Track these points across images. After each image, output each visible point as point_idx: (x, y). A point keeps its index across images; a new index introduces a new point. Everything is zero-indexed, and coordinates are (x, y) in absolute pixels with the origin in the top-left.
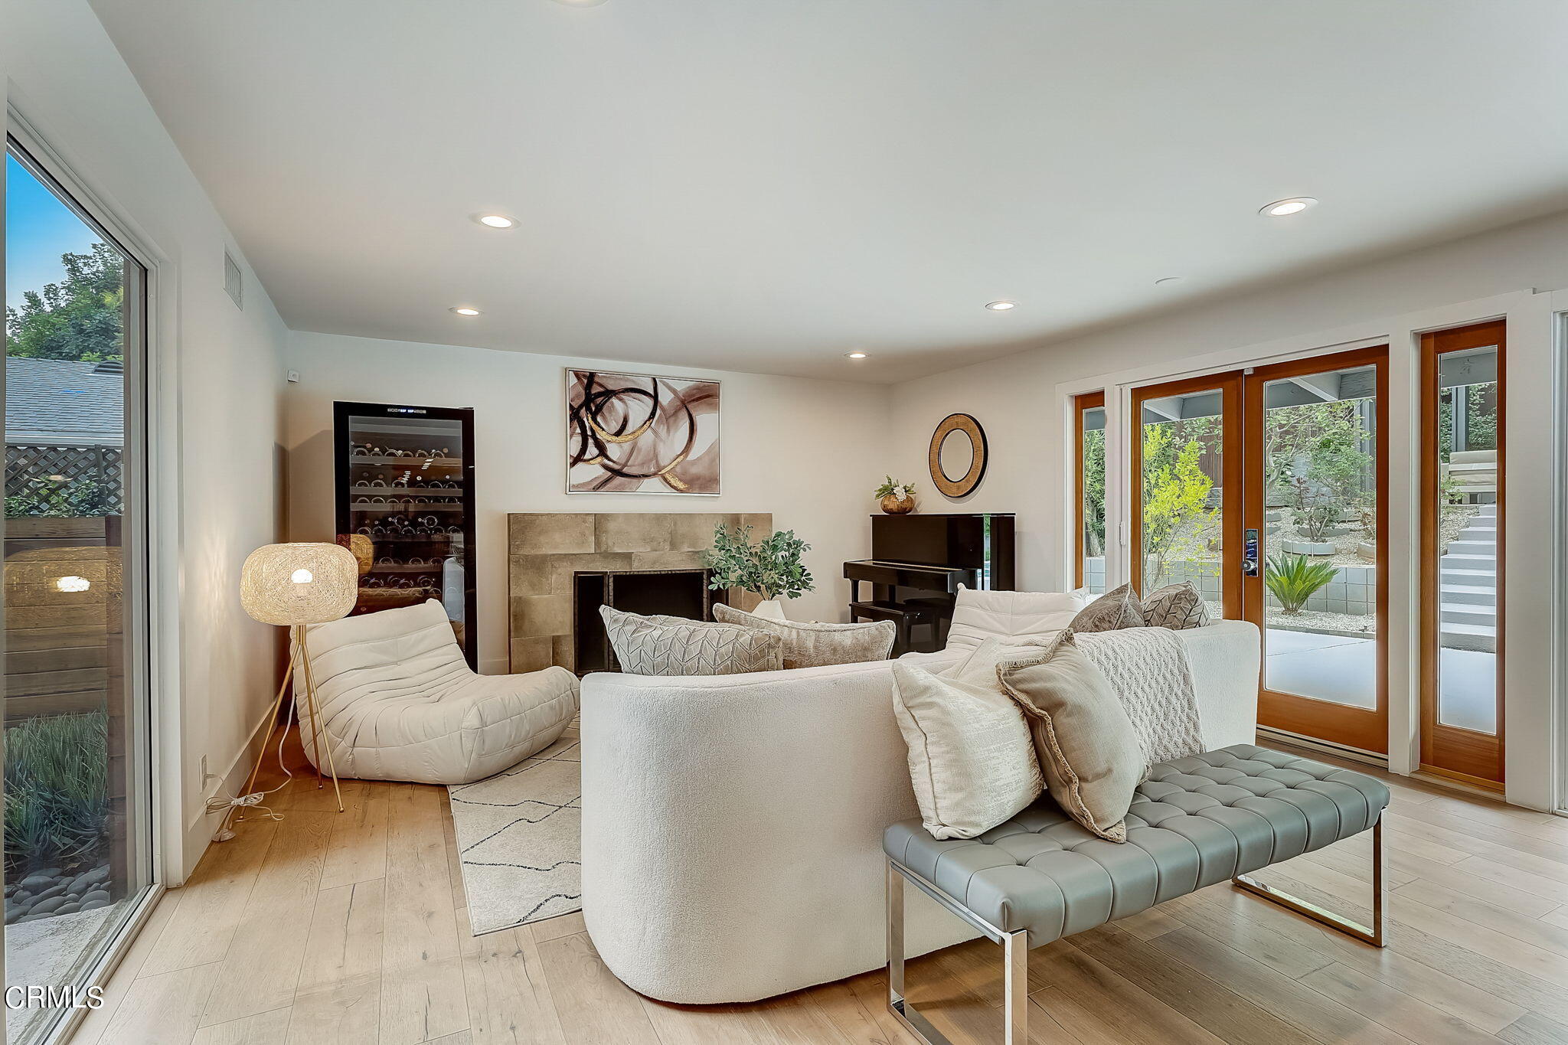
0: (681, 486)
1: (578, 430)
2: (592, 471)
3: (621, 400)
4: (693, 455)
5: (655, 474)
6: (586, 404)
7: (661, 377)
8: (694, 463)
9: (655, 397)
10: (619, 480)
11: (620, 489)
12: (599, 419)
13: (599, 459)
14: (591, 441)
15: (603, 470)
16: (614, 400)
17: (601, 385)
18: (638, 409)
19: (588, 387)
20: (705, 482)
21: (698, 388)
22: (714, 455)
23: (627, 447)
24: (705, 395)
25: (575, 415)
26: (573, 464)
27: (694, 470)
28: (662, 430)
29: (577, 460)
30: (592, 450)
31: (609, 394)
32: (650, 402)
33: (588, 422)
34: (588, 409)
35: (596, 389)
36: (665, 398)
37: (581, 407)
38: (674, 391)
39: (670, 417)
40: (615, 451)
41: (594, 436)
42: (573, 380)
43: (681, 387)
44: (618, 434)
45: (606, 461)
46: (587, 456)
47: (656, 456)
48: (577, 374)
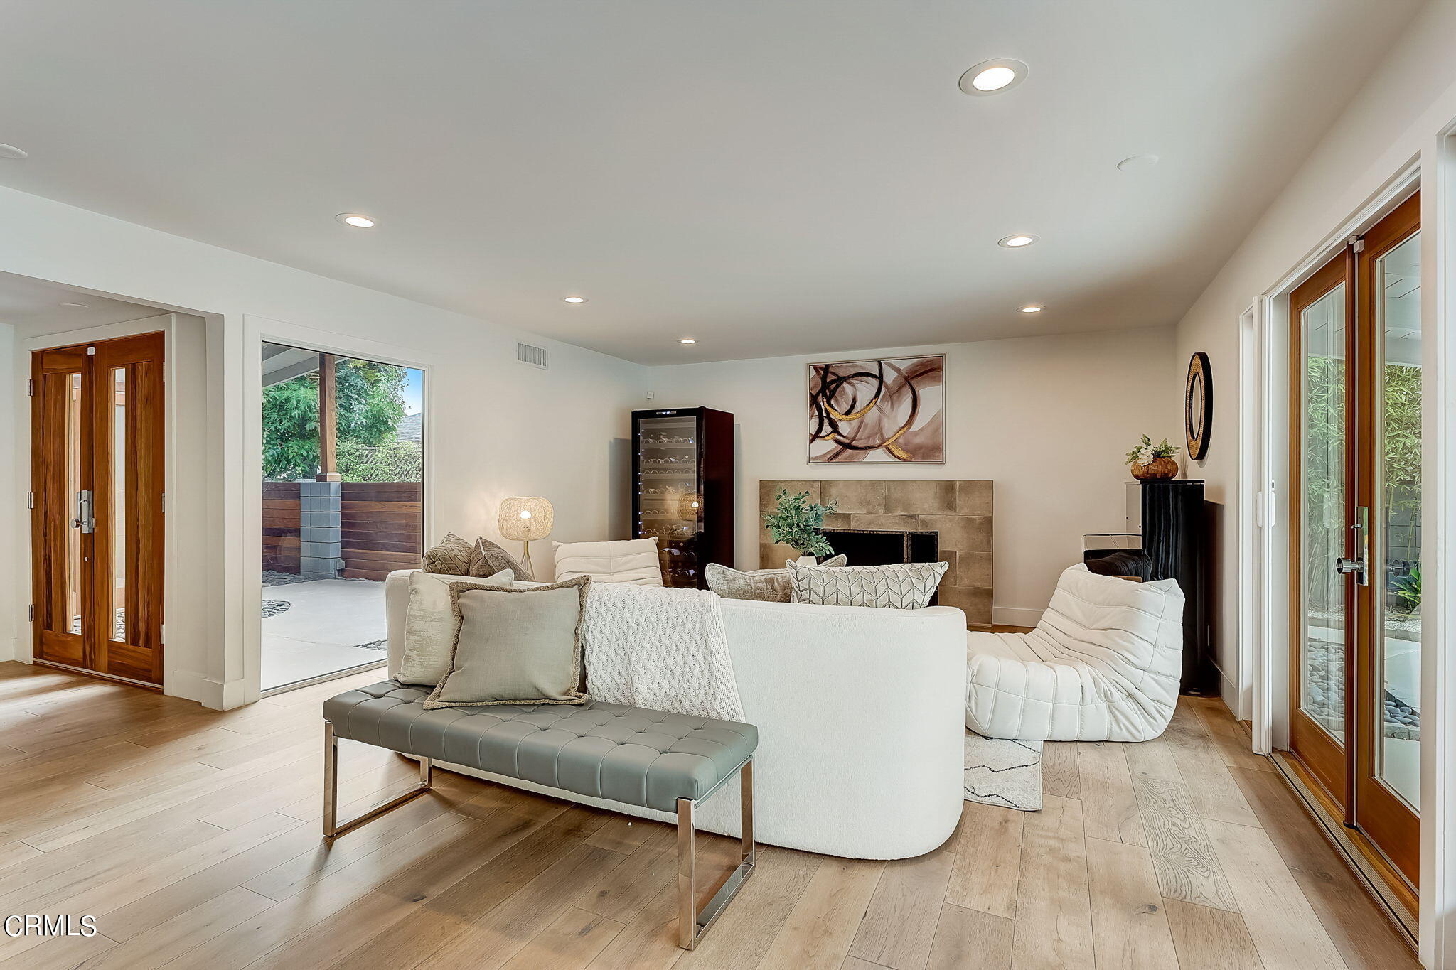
0: (904, 455)
1: (816, 413)
2: (827, 445)
3: (850, 384)
4: (916, 426)
5: (880, 446)
6: (822, 391)
7: (883, 359)
8: (916, 434)
9: (880, 378)
10: (849, 452)
11: (850, 460)
12: (832, 402)
13: (832, 435)
14: (826, 421)
15: (836, 445)
16: (845, 385)
17: (834, 374)
18: (865, 390)
19: (824, 378)
20: (930, 451)
21: (922, 364)
22: (937, 426)
23: (855, 423)
24: (929, 370)
25: (814, 401)
26: (812, 441)
27: (918, 440)
28: (887, 407)
29: (815, 437)
30: (827, 428)
31: (841, 380)
32: (876, 383)
33: (824, 405)
34: (825, 395)
35: (830, 378)
36: (890, 377)
37: (818, 394)
38: (897, 370)
39: (894, 395)
40: (844, 428)
41: (828, 417)
42: (813, 373)
43: (904, 365)
44: (848, 413)
45: (838, 437)
46: (823, 434)
47: (880, 429)
48: (815, 368)
